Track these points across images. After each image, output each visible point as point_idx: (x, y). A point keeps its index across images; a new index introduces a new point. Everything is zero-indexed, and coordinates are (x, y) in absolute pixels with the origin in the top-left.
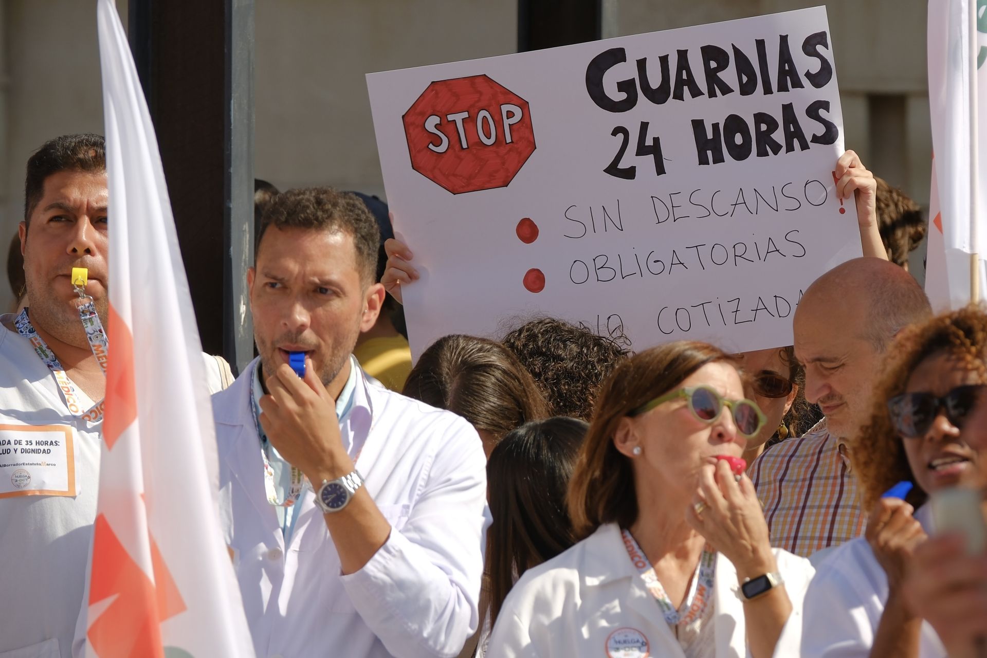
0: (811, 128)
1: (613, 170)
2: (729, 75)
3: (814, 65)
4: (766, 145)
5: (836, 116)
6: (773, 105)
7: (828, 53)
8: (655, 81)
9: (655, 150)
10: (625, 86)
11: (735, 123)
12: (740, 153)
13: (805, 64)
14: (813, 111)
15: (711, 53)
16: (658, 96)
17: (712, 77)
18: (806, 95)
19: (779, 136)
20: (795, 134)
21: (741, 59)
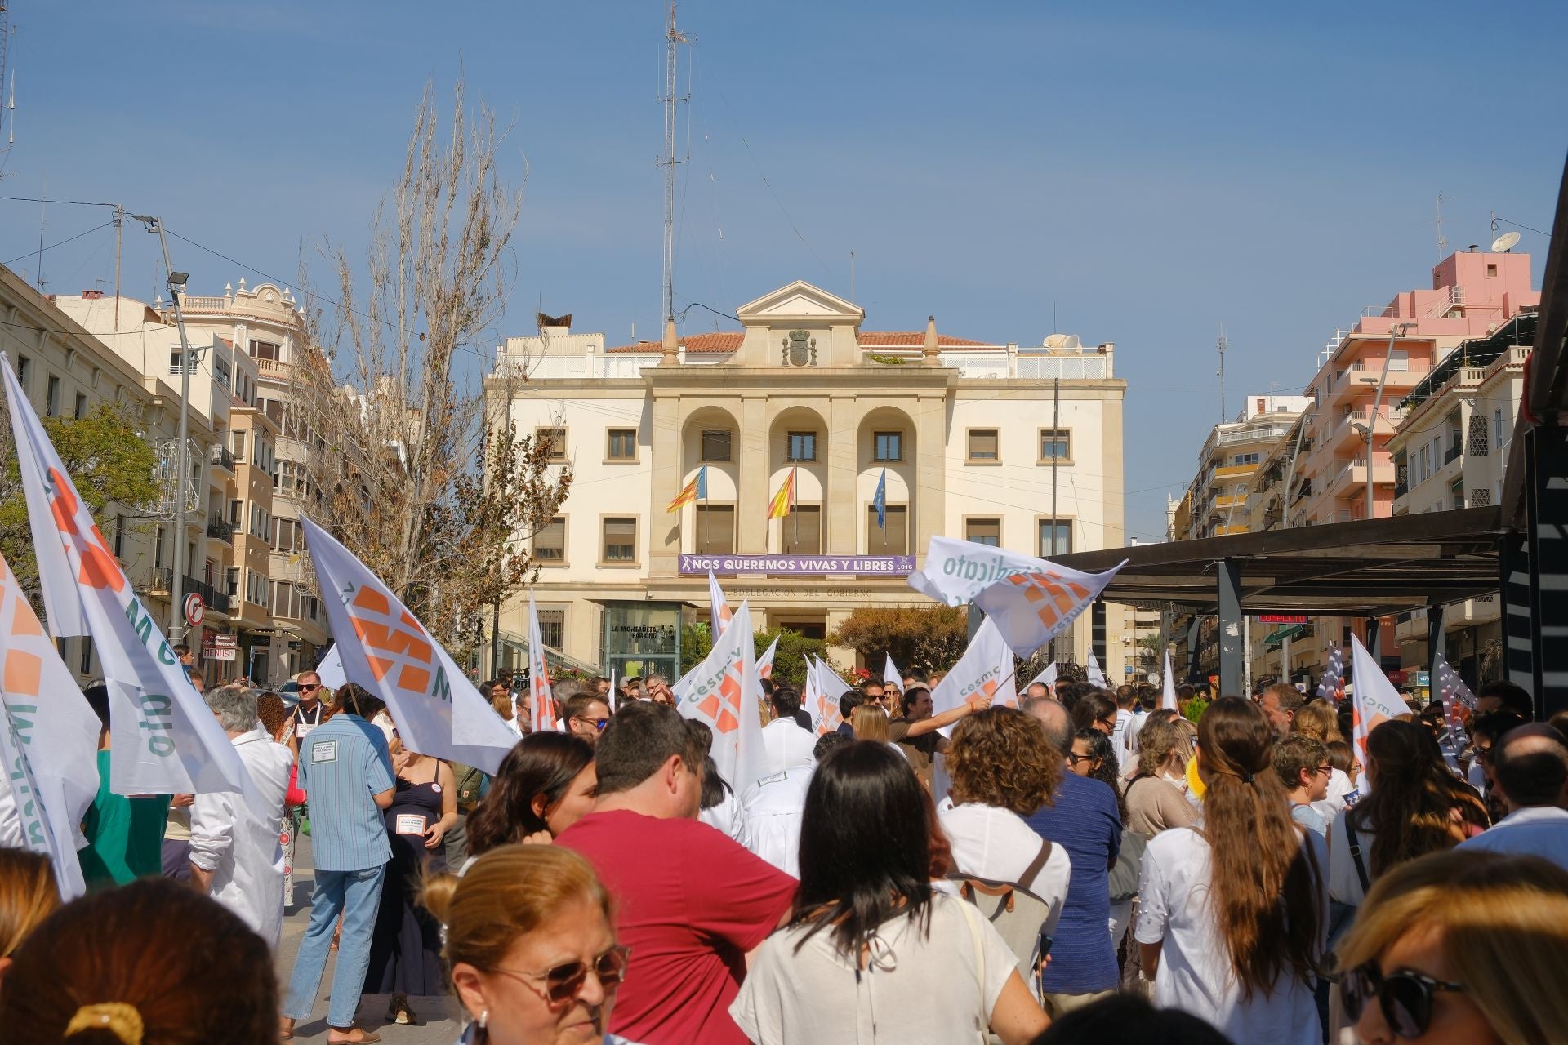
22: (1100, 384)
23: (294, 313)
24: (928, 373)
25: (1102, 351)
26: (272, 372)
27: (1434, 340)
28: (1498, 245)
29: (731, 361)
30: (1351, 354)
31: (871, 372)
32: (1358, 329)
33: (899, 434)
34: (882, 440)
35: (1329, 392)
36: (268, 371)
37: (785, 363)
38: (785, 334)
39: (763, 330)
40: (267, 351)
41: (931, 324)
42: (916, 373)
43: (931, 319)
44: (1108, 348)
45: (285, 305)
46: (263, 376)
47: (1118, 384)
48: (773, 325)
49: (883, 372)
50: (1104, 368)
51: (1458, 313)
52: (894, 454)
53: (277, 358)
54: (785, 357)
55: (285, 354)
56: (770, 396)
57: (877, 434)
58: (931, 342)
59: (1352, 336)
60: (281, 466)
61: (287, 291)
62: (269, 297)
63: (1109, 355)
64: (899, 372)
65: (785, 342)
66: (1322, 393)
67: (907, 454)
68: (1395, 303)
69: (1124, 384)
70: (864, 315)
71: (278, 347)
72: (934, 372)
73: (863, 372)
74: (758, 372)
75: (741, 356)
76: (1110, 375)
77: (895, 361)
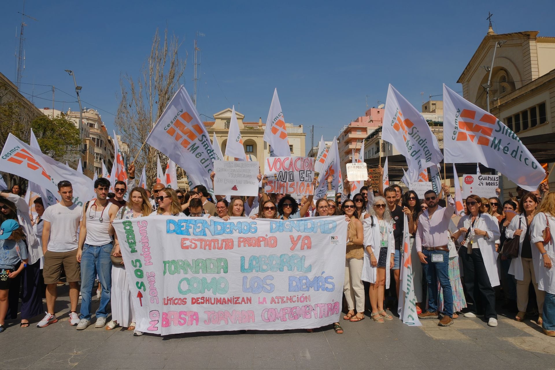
0: (496, 184)
1: (479, 185)
2: (490, 179)
3: (497, 180)
4: (492, 185)
5: (498, 184)
6: (493, 182)
7: (498, 179)
8: (484, 179)
9: (483, 184)
10: (481, 178)
11: (489, 183)
12: (489, 185)
13: (496, 179)
14: (496, 183)
15: (488, 177)
16: (484, 180)
17: (488, 179)
18: (496, 181)
19: (493, 184)
20: (494, 184)
21: (491, 178)
22: (300, 134)
23: (98, 116)
24: (260, 131)
25: (300, 126)
26: (93, 131)
27: (367, 128)
28: (380, 107)
29: (212, 128)
30: (348, 131)
31: (246, 131)
32: (350, 125)
33: (252, 146)
34: (248, 147)
35: (343, 139)
36: (92, 130)
37: (225, 128)
38: (225, 121)
39: (220, 120)
40: (92, 125)
41: (260, 119)
42: (257, 131)
43: (260, 118)
44: (302, 126)
45: (96, 114)
46: (91, 132)
47: (304, 134)
48: (222, 119)
49: (249, 131)
50: (300, 130)
51: (372, 122)
52: (251, 151)
53: (94, 127)
54: (225, 126)
55: (96, 126)
56: (222, 136)
57: (247, 146)
58: (260, 124)
59: (349, 126)
60: (95, 154)
61: (96, 111)
62: (92, 112)
63: (302, 128)
64: (253, 131)
65: (225, 123)
66: (341, 139)
67: (254, 151)
68: (358, 119)
69: (306, 134)
70: (244, 117)
71: (94, 125)
72: (261, 131)
73: (244, 131)
74: (219, 130)
75: (214, 126)
76: (302, 132)
77: (252, 128)
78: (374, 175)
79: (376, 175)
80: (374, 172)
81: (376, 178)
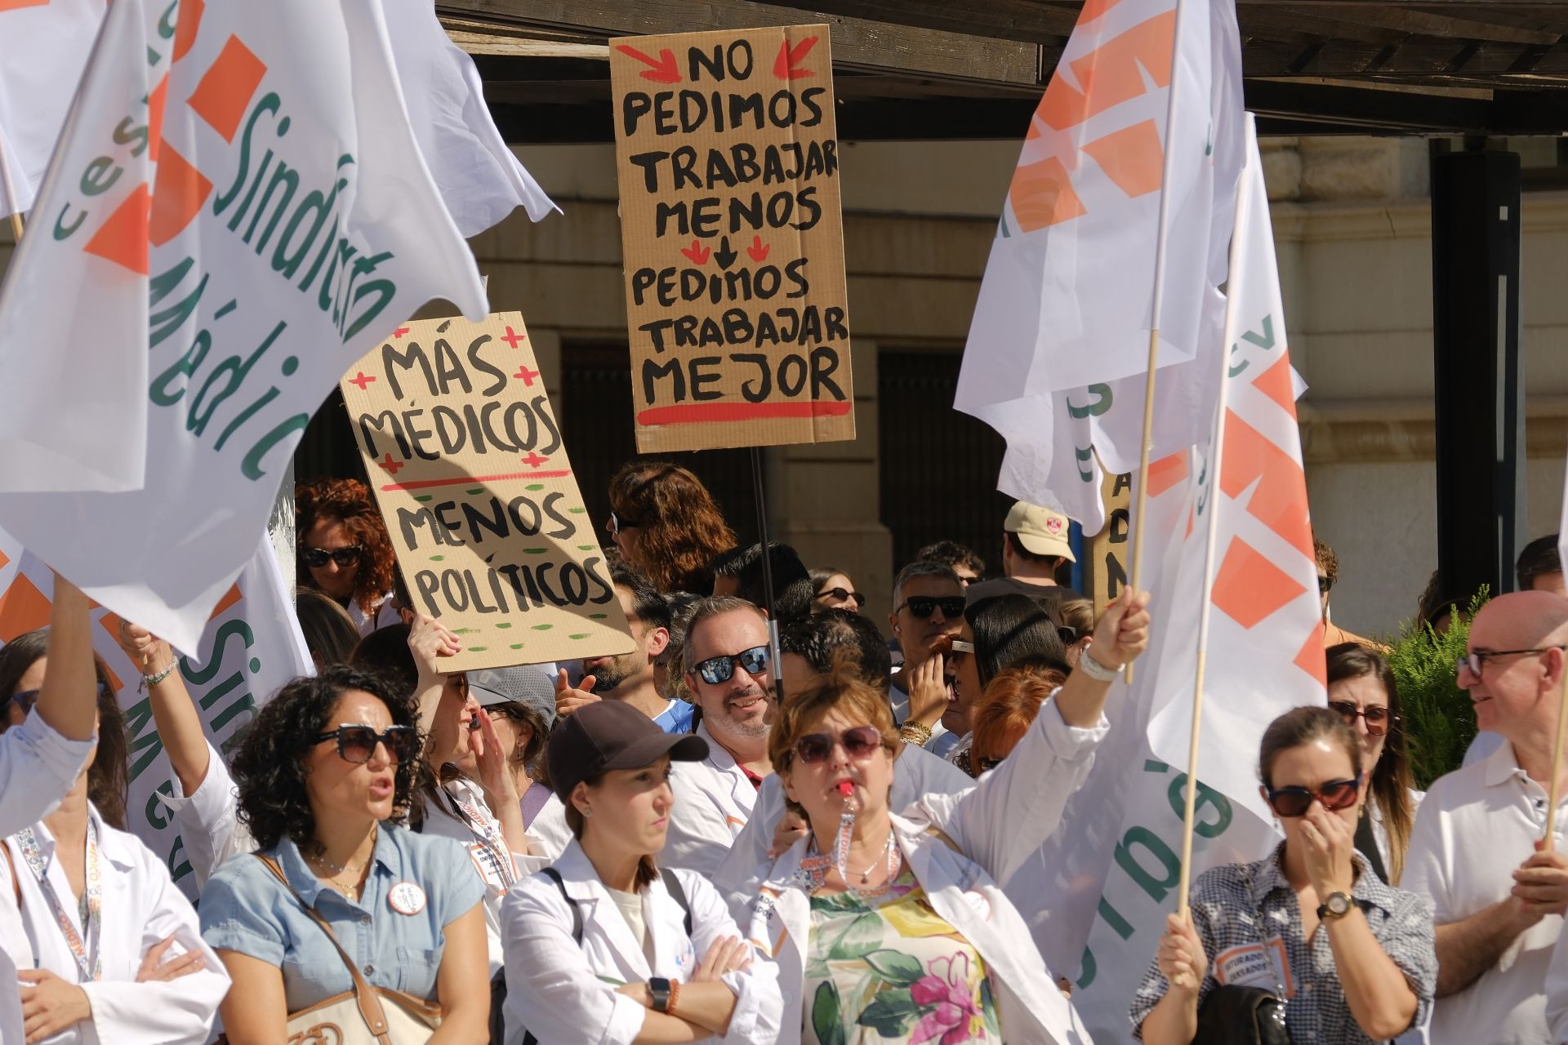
78: (705, 139)
79: (747, 131)
80: (706, 84)
81: (743, 192)
